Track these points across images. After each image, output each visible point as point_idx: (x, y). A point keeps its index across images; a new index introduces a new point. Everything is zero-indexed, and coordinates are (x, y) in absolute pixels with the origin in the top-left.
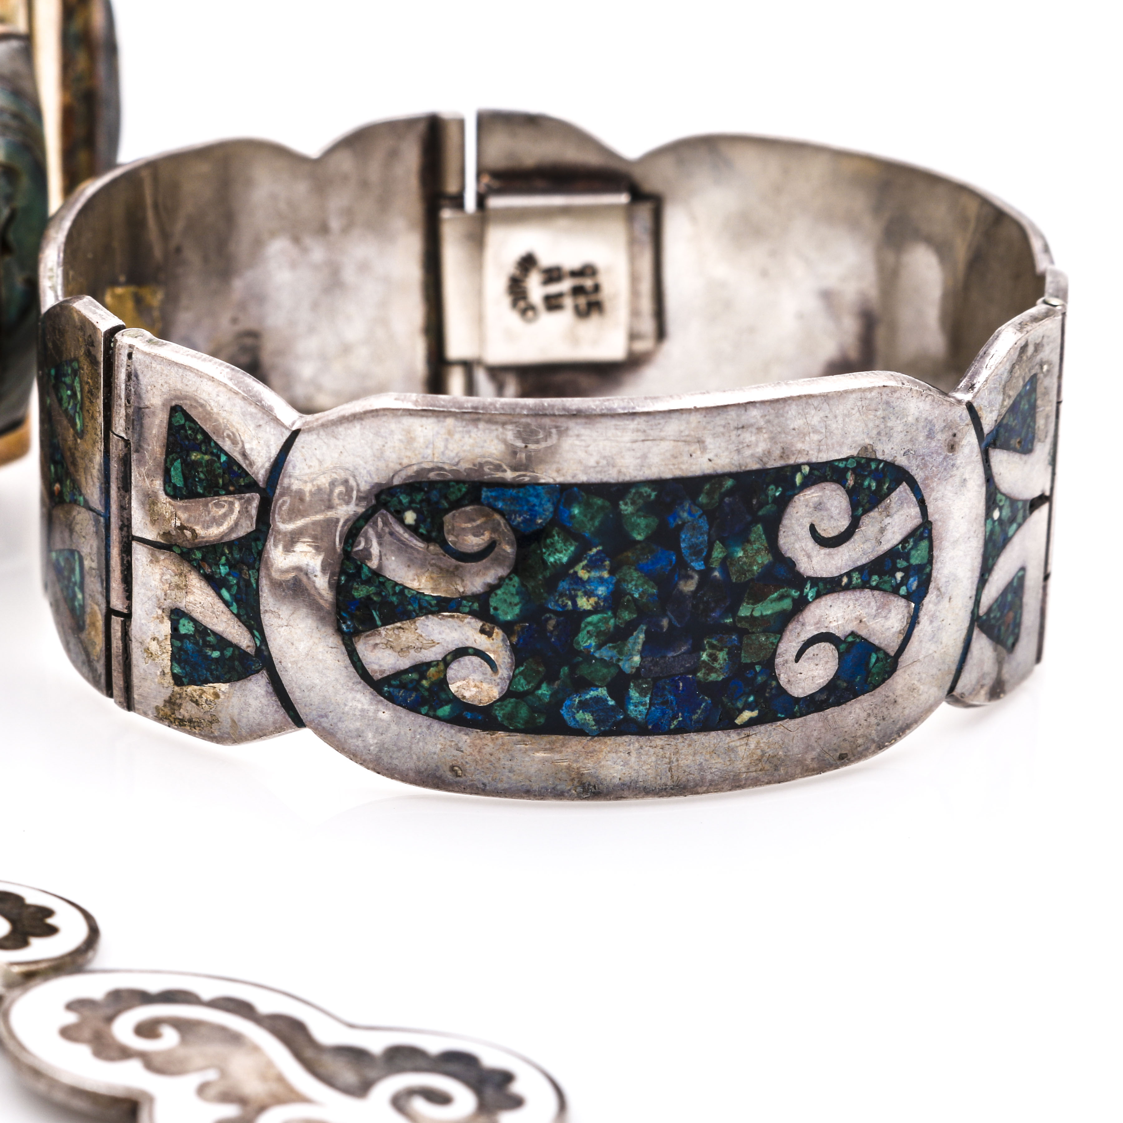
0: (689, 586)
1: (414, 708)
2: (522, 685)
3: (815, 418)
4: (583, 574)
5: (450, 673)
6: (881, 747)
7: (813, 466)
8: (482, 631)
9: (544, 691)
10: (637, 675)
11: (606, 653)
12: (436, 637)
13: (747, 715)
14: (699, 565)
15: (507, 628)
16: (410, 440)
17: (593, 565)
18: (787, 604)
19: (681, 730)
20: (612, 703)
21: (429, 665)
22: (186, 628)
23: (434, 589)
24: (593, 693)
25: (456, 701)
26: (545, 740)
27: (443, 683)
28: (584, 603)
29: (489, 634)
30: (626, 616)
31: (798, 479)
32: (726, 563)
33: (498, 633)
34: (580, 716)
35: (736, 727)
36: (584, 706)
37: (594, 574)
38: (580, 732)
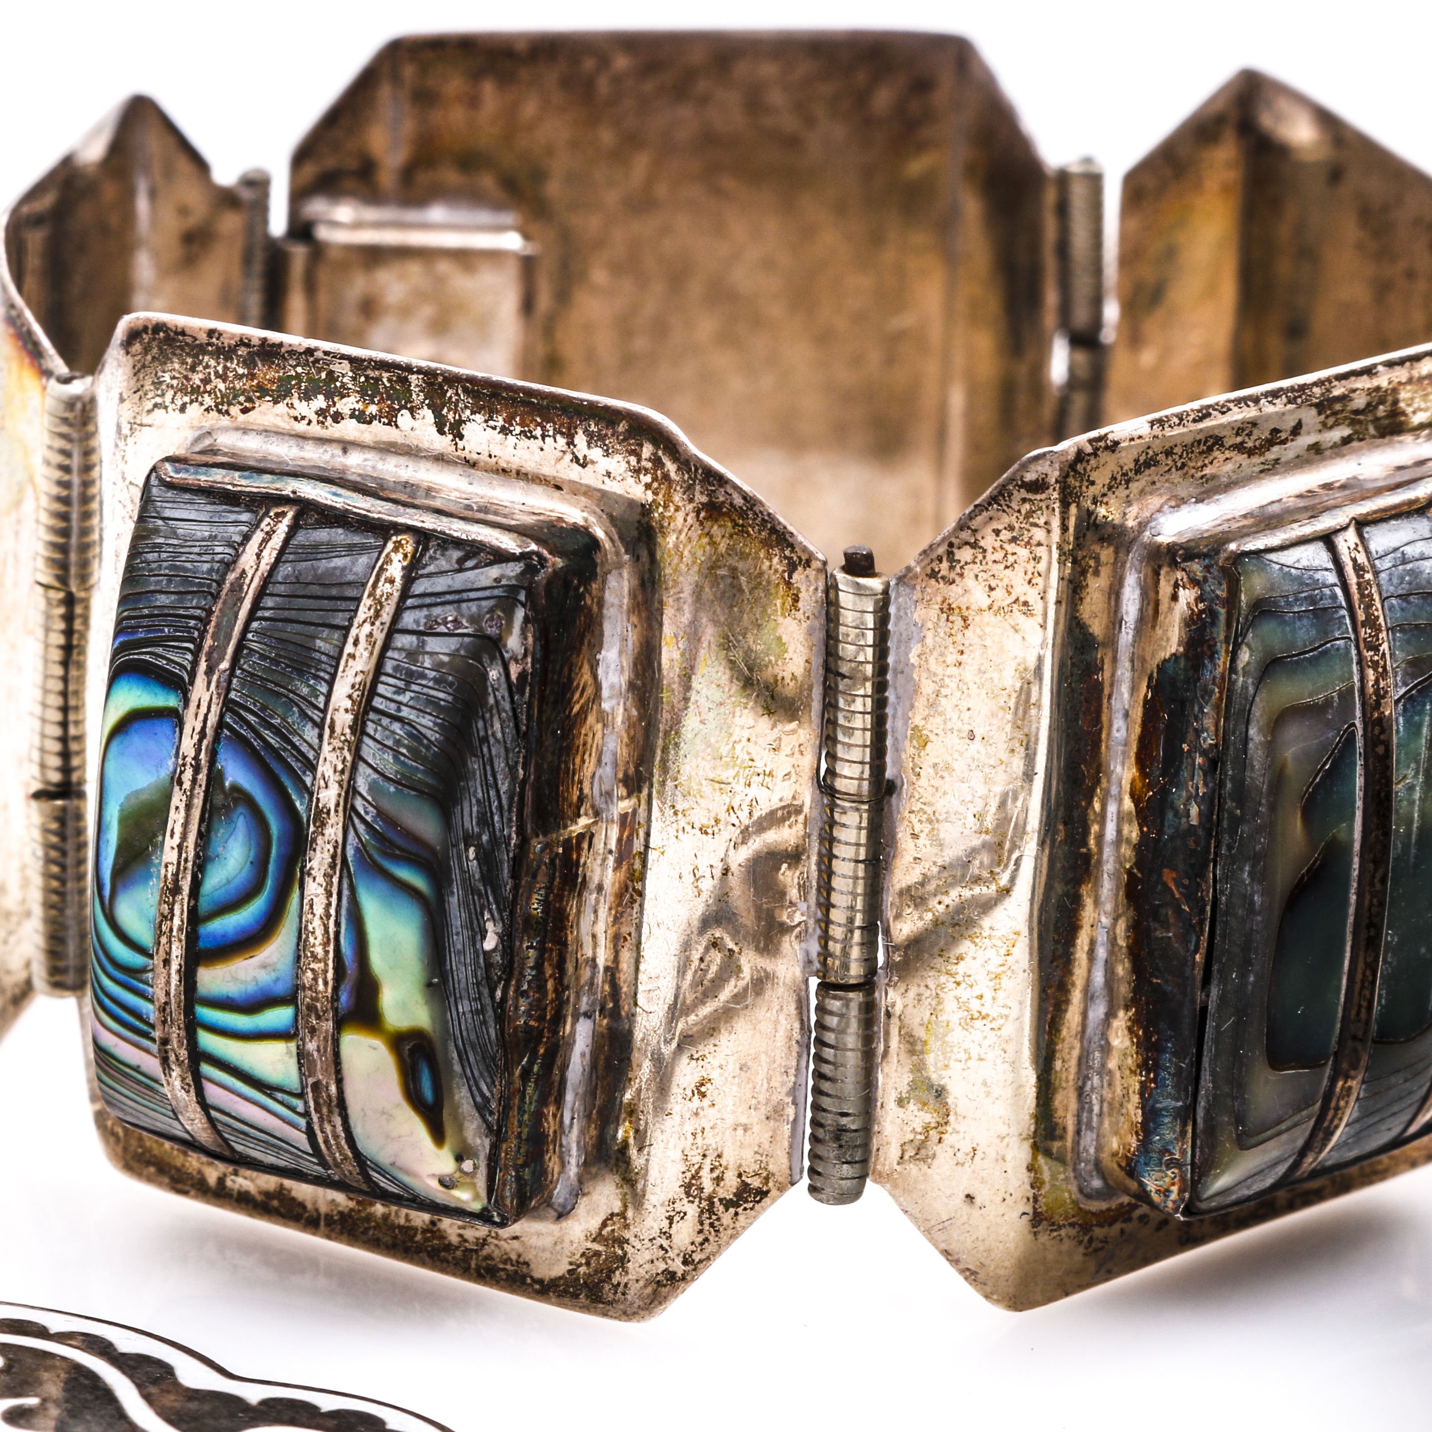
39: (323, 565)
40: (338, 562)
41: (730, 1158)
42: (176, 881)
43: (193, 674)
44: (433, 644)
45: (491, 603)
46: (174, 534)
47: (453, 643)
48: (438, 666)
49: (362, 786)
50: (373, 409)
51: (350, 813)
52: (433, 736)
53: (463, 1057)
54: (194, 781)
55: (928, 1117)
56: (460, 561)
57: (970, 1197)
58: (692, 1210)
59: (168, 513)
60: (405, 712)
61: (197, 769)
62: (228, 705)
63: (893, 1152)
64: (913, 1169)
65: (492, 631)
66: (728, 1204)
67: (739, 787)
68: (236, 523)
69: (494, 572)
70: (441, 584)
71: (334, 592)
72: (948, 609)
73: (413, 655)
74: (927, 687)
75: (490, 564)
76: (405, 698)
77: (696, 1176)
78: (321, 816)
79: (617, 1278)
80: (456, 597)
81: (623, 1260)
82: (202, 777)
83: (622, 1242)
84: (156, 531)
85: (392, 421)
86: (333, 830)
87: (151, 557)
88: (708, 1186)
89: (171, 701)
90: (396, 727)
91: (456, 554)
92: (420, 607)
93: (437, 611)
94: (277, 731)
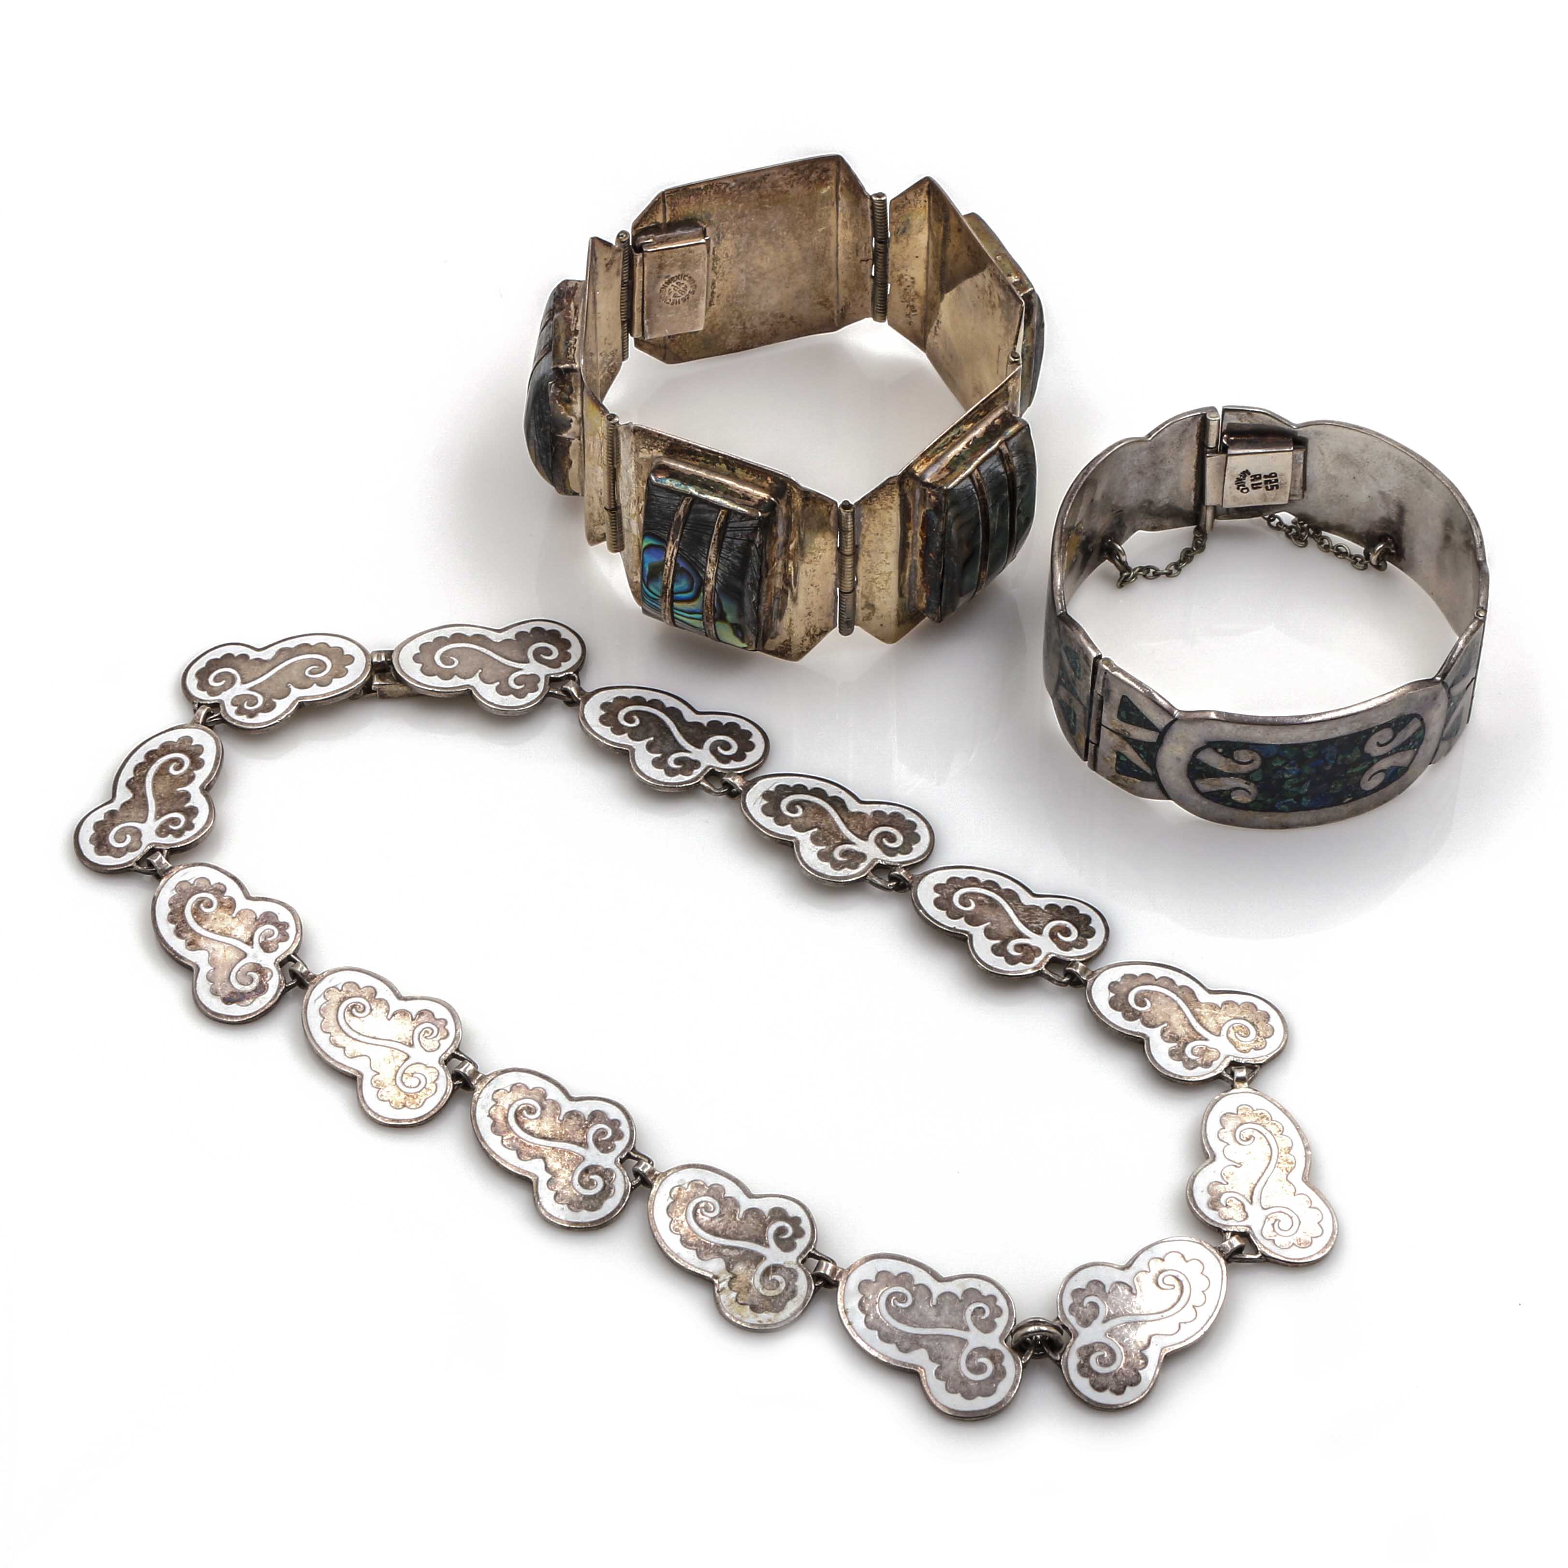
0: (1329, 768)
1: (1217, 802)
2: (1260, 798)
3: (1381, 713)
4: (1287, 768)
5: (1232, 794)
6: (1400, 793)
7: (1378, 726)
8: (1246, 783)
9: (1269, 800)
10: (1306, 795)
11: (1294, 789)
12: (1228, 784)
13: (1348, 799)
14: (1333, 762)
15: (1256, 783)
16: (1222, 730)
17: (1291, 766)
18: (1366, 766)
19: (1323, 807)
20: (1295, 802)
21: (1224, 791)
22: (1122, 758)
23: (1229, 770)
24: (1288, 800)
25: (1234, 801)
26: (1268, 814)
27: (1230, 796)
28: (1286, 776)
29: (1249, 784)
30: (1303, 779)
31: (1373, 731)
32: (1342, 760)
33: (1252, 784)
34: (1283, 807)
35: (1343, 804)
36: (1284, 804)
37: (1292, 768)
38: (1282, 811)
39: (703, 516)
40: (707, 515)
41: (817, 625)
42: (667, 585)
43: (668, 539)
44: (736, 541)
45: (749, 532)
46: (657, 501)
47: (742, 542)
48: (738, 548)
49: (719, 573)
50: (708, 461)
51: (716, 579)
52: (738, 565)
53: (748, 626)
54: (671, 565)
55: (869, 611)
56: (741, 518)
57: (882, 625)
58: (808, 638)
59: (656, 494)
60: (730, 558)
61: (671, 562)
62: (679, 549)
63: (861, 619)
64: (867, 622)
65: (751, 538)
66: (817, 635)
67: (817, 553)
68: (676, 500)
69: (751, 522)
70: (736, 525)
71: (707, 524)
72: (870, 510)
73: (731, 544)
74: (865, 526)
75: (749, 520)
76: (730, 555)
77: (809, 631)
78: (709, 580)
79: (789, 652)
80: (741, 529)
81: (790, 650)
82: (673, 564)
83: (790, 646)
84: (653, 499)
85: (714, 464)
86: (712, 583)
87: (653, 507)
88: (812, 632)
89: (663, 544)
90: (728, 562)
91: (739, 516)
92: (731, 531)
93: (736, 532)
94: (694, 557)
